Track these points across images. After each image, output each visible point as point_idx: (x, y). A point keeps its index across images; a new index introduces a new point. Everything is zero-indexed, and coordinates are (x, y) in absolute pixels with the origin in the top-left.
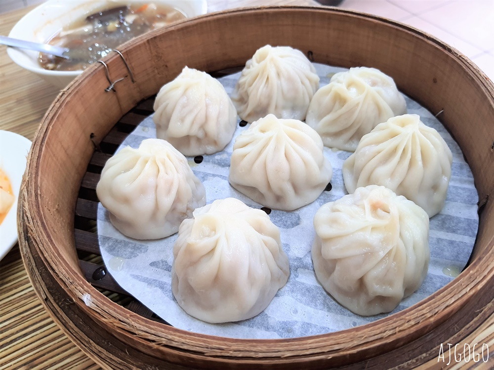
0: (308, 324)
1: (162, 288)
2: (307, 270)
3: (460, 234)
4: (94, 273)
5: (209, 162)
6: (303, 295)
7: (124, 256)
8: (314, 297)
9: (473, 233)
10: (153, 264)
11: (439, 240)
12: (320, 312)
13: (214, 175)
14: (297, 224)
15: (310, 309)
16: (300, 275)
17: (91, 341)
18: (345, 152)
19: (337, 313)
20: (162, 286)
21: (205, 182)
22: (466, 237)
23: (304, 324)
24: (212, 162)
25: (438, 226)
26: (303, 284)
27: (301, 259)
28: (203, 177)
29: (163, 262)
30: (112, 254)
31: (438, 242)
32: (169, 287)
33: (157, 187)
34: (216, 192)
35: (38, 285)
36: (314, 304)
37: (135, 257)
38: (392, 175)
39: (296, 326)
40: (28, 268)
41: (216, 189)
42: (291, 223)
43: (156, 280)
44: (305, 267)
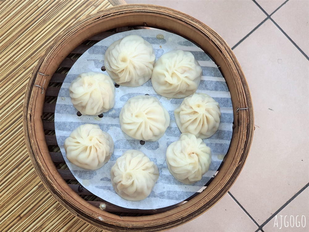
0: (169, 191)
1: (110, 189)
2: (165, 169)
3: (225, 140)
4: (78, 189)
5: (106, 116)
6: (166, 180)
7: (87, 178)
8: (170, 180)
9: (230, 138)
10: (102, 180)
11: (216, 144)
12: (173, 185)
13: (112, 125)
14: (158, 147)
15: (169, 185)
16: (163, 171)
17: (102, 226)
18: (174, 99)
19: (179, 185)
20: (109, 189)
21: (109, 130)
22: (227, 141)
23: (168, 191)
24: (108, 116)
25: (216, 137)
26: (165, 175)
27: (162, 165)
28: (107, 127)
29: (105, 178)
30: (82, 179)
31: (216, 145)
32: (112, 188)
33: (98, 156)
34: (117, 136)
35: (71, 211)
36: (170, 183)
37: (92, 178)
38: (196, 129)
39: (165, 193)
40: (64, 205)
41: (116, 134)
42: (155, 146)
43: (106, 186)
44: (164, 167)
